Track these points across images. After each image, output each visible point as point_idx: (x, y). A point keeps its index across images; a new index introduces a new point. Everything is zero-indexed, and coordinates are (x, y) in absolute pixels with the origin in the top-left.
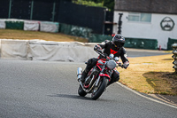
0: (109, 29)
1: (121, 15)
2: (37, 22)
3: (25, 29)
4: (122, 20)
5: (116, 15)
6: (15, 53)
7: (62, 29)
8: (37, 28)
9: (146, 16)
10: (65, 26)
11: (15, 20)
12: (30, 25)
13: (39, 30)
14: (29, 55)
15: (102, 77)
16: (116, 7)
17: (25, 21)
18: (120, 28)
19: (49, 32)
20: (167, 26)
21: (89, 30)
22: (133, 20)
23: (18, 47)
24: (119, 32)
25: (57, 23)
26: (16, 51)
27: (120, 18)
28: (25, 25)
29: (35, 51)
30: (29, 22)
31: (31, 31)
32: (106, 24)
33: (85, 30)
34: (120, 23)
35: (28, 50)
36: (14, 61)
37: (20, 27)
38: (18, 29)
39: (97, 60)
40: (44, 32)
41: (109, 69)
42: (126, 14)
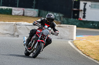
0: (76, 15)
1: (85, 4)
2: (22, 9)
3: (13, 14)
4: (86, 8)
6: (5, 32)
7: (41, 14)
8: (22, 14)
10: (43, 12)
11: (6, 8)
12: (16, 11)
13: (23, 15)
14: (16, 34)
15: (39, 42)
17: (13, 8)
18: (84, 13)
19: (31, 17)
21: (61, 15)
22: (95, 8)
23: (7, 27)
24: (84, 17)
25: (37, 10)
26: (6, 30)
27: (85, 6)
28: (13, 11)
29: (20, 31)
30: (16, 9)
31: (17, 16)
32: (74, 11)
33: (58, 15)
34: (85, 10)
35: (16, 30)
36: (5, 38)
37: (9, 12)
38: (8, 14)
39: (37, 30)
40: (27, 16)
42: (89, 3)
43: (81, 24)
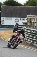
1: (3, 18)
4: (4, 20)
5: (2, 18)
9: (11, 18)
15: (17, 41)
16: (2, 16)
18: (3, 22)
20: (17, 21)
22: (7, 20)
24: (3, 24)
34: (3, 21)
41: (20, 39)
42: (5, 18)
43: (2, 27)
